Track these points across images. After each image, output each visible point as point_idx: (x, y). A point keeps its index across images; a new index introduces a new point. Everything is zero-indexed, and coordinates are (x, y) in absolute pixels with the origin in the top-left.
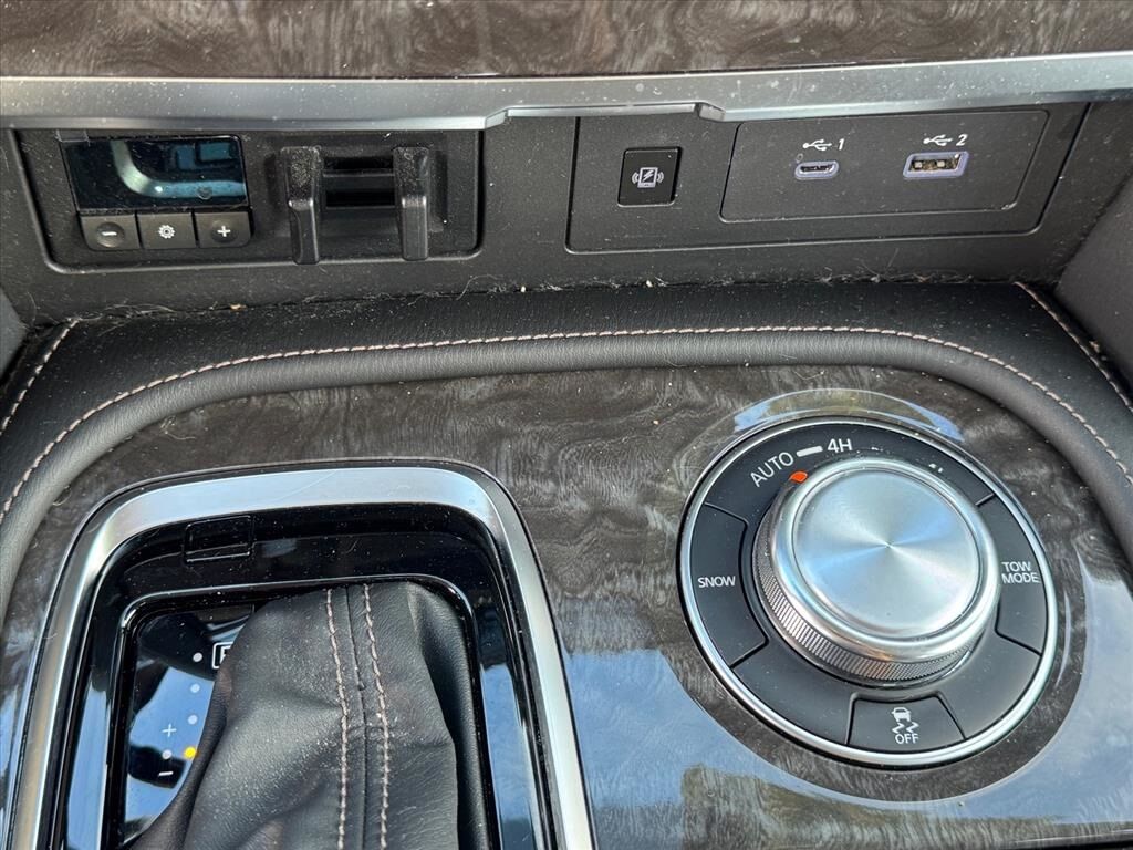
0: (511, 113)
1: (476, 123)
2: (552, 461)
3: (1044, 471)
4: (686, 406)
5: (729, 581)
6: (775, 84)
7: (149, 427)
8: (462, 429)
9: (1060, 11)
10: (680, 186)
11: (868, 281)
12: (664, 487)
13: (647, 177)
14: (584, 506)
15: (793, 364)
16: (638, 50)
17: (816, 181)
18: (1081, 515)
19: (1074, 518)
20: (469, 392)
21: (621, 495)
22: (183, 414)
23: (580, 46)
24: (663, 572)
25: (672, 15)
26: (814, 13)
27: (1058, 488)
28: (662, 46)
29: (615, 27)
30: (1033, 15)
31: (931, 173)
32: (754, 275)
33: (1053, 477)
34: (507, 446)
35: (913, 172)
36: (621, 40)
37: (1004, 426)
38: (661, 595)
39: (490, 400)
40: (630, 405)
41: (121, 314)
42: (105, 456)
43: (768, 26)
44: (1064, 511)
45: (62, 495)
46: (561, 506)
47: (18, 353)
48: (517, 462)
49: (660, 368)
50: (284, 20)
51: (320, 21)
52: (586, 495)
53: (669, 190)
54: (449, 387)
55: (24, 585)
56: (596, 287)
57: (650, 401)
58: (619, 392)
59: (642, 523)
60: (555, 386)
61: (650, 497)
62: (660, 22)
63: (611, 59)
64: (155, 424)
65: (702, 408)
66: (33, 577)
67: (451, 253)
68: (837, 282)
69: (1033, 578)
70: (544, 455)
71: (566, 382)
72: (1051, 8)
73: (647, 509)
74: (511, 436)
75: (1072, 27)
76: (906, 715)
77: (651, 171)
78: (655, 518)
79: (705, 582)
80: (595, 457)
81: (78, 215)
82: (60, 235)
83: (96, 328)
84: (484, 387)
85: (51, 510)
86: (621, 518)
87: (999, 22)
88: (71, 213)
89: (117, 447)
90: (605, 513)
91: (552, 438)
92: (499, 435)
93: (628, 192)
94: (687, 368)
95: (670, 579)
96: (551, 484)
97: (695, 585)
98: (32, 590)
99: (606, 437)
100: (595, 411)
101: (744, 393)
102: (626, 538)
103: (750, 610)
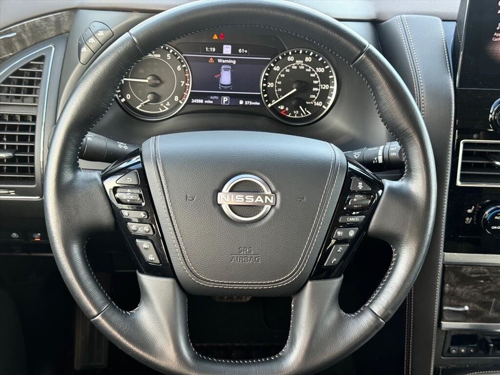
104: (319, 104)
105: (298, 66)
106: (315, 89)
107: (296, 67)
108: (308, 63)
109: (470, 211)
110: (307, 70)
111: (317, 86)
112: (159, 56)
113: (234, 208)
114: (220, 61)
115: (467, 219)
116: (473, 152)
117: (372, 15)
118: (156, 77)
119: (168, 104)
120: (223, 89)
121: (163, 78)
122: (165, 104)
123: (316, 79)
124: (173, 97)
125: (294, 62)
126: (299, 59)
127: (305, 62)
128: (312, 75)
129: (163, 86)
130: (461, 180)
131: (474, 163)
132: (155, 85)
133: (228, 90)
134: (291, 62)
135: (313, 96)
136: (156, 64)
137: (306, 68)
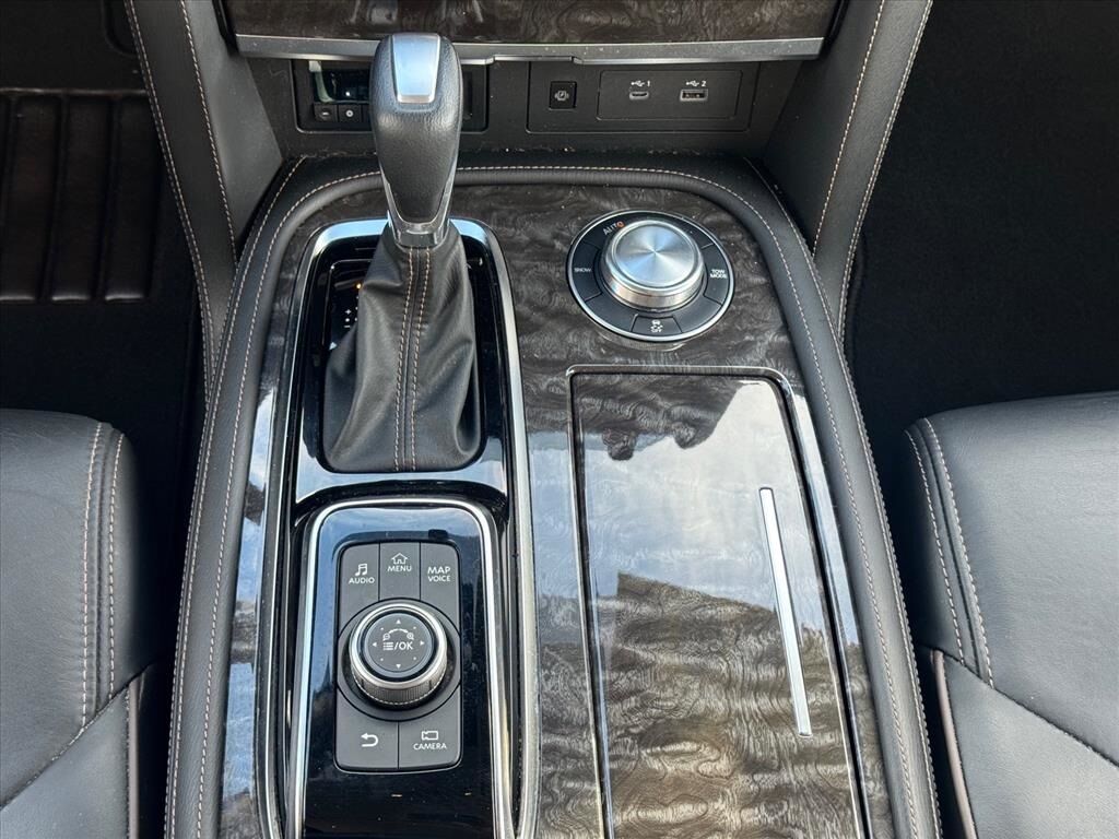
0: (497, 59)
1: (482, 62)
2: (514, 222)
3: (740, 236)
4: (578, 201)
5: (589, 270)
6: (602, 50)
7: (338, 200)
8: (476, 206)
9: (714, 22)
10: (577, 101)
11: (671, 154)
12: (564, 233)
13: (561, 96)
14: (527, 239)
15: (630, 186)
16: (545, 34)
17: (641, 101)
18: (753, 254)
19: (749, 254)
20: (479, 192)
21: (544, 234)
22: (352, 195)
23: (522, 31)
24: (560, 266)
25: (558, 20)
26: (614, 21)
27: (744, 243)
28: (554, 32)
29: (536, 25)
30: (703, 24)
31: (694, 99)
32: (616, 148)
33: (743, 239)
34: (495, 214)
35: (686, 99)
36: (538, 30)
37: (725, 217)
38: (558, 275)
39: (488, 196)
40: (551, 200)
41: (325, 154)
42: (318, 211)
43: (597, 25)
44: (745, 251)
45: (301, 225)
46: (517, 238)
47: (280, 169)
48: (499, 220)
49: (567, 185)
50: (409, 19)
51: (422, 19)
52: (528, 234)
53: (572, 102)
54: (470, 189)
55: (287, 258)
56: (542, 150)
57: (562, 198)
58: (548, 194)
59: (553, 246)
60: (517, 191)
61: (556, 236)
62: (553, 22)
63: (535, 36)
64: (340, 199)
65: (585, 202)
66: (291, 255)
67: (475, 130)
68: (656, 153)
69: (725, 276)
70: (511, 218)
71: (524, 189)
72: (710, 21)
73: (555, 241)
74: (497, 210)
75: (721, 29)
76: (658, 323)
77: (563, 93)
78: (558, 244)
79: (577, 270)
80: (534, 220)
81: (313, 106)
82: (304, 116)
83: (313, 159)
84: (487, 190)
85: (297, 230)
86: (543, 244)
87: (689, 27)
88: (309, 104)
89: (325, 207)
90: (536, 242)
91: (515, 211)
92: (491, 210)
93: (553, 103)
94: (579, 185)
95: (563, 269)
96: (513, 230)
97: (573, 270)
98: (291, 259)
99: (539, 212)
100: (535, 202)
101: (606, 197)
102: (545, 252)
103: (597, 282)
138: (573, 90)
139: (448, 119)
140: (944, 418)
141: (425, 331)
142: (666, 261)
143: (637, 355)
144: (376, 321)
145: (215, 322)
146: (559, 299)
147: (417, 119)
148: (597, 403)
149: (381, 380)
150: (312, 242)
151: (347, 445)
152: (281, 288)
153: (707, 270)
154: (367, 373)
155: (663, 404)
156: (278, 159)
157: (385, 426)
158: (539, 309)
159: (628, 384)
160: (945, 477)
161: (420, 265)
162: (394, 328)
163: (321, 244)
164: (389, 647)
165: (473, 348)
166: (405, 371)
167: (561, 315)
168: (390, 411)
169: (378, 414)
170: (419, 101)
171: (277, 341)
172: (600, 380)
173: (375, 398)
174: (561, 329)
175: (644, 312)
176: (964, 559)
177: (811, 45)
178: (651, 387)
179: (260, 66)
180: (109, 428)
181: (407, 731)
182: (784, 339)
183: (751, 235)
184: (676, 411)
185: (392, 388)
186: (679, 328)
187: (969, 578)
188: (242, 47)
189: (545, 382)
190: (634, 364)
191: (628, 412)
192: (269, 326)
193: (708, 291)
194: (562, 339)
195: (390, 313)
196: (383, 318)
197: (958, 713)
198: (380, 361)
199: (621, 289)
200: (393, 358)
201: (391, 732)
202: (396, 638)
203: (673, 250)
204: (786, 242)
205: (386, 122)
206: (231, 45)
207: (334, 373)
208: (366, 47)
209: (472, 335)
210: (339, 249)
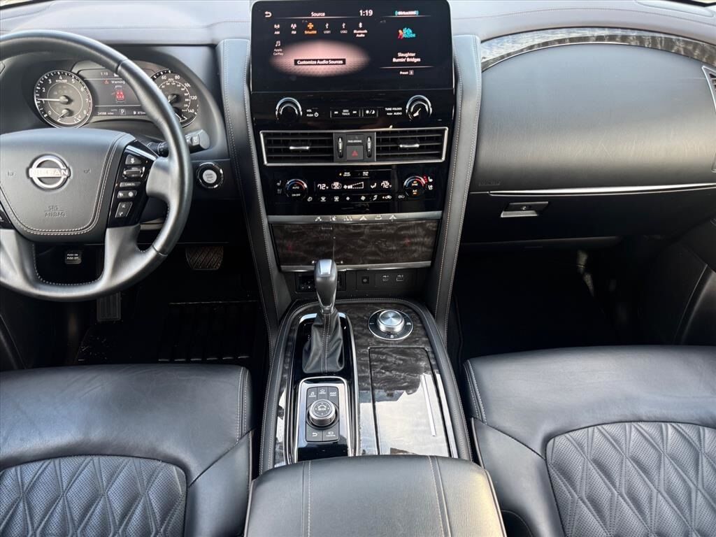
0: (347, 269)
1: (343, 270)
4: (371, 307)
5: (374, 324)
6: (374, 266)
8: (342, 309)
10: (370, 282)
12: (367, 315)
13: (365, 280)
14: (357, 317)
16: (359, 262)
17: (387, 282)
18: (419, 320)
19: (417, 320)
20: (344, 306)
21: (361, 315)
22: (310, 308)
23: (353, 262)
27: (416, 317)
28: (361, 262)
31: (401, 281)
33: (415, 315)
35: (398, 281)
37: (410, 310)
38: (365, 325)
39: (347, 307)
40: (363, 307)
41: (303, 298)
45: (297, 316)
46: (354, 316)
48: (349, 312)
49: (367, 304)
52: (357, 315)
53: (368, 282)
54: (342, 305)
57: (367, 307)
60: (354, 305)
61: (365, 316)
63: (357, 263)
64: (307, 309)
65: (373, 307)
67: (342, 291)
69: (410, 324)
70: (353, 312)
71: (356, 305)
74: (349, 310)
76: (393, 336)
78: (365, 318)
80: (359, 312)
83: (300, 300)
85: (295, 317)
86: (361, 318)
89: (302, 311)
90: (359, 317)
91: (354, 310)
92: (347, 310)
93: (363, 283)
94: (373, 304)
95: (366, 323)
96: (353, 314)
97: (369, 324)
98: (294, 324)
99: (360, 310)
100: (359, 307)
101: (377, 306)
102: (362, 320)
103: (376, 328)
104: (192, 111)
105: (171, 83)
106: (187, 100)
107: (169, 84)
108: (177, 80)
109: (278, 184)
110: (178, 86)
111: (187, 97)
112: (66, 81)
113: (42, 179)
114: (113, 82)
115: (279, 190)
116: (280, 140)
117: (208, 41)
118: (67, 97)
119: (80, 117)
120: (119, 104)
121: (72, 97)
122: (77, 116)
123: (185, 91)
124: (82, 111)
125: (167, 80)
126: (170, 78)
127: (175, 80)
128: (183, 89)
129: (73, 104)
130: (268, 162)
131: (275, 149)
132: (68, 103)
133: (123, 104)
134: (164, 80)
135: (187, 105)
136: (64, 87)
137: (176, 84)
138: (368, 279)
139: (334, 278)
140: (472, 359)
141: (329, 337)
142: (394, 320)
143: (387, 344)
144: (316, 335)
145: (273, 342)
146: (365, 331)
147: (326, 278)
148: (376, 356)
149: (318, 350)
150: (299, 320)
151: (309, 366)
152: (291, 331)
153: (405, 323)
154: (314, 347)
155: (394, 355)
156: (290, 301)
157: (319, 362)
158: (361, 333)
159: (384, 351)
160: (472, 372)
161: (327, 318)
162: (321, 337)
163: (302, 319)
164: (320, 409)
165: (342, 342)
166: (324, 347)
167: (366, 335)
168: (320, 358)
169: (317, 359)
170: (327, 274)
171: (290, 343)
172: (377, 350)
173: (315, 354)
174: (366, 338)
175: (389, 333)
176: (478, 392)
177: (428, 263)
178: (391, 351)
179: (286, 275)
180: (245, 368)
181: (324, 432)
182: (427, 339)
183: (417, 314)
184: (398, 357)
185: (320, 352)
186: (398, 337)
187: (479, 397)
188: (283, 269)
189: (362, 351)
190: (386, 346)
191: (384, 357)
192: (288, 340)
193: (406, 328)
194: (367, 340)
195: (319, 332)
196: (318, 333)
197: (480, 444)
198: (317, 345)
199: (383, 328)
200: (321, 344)
201: (320, 433)
202: (321, 407)
203: (396, 316)
204: (429, 319)
205: (318, 279)
206: (280, 270)
207: (305, 350)
208: (311, 268)
209: (341, 337)
210: (306, 321)
